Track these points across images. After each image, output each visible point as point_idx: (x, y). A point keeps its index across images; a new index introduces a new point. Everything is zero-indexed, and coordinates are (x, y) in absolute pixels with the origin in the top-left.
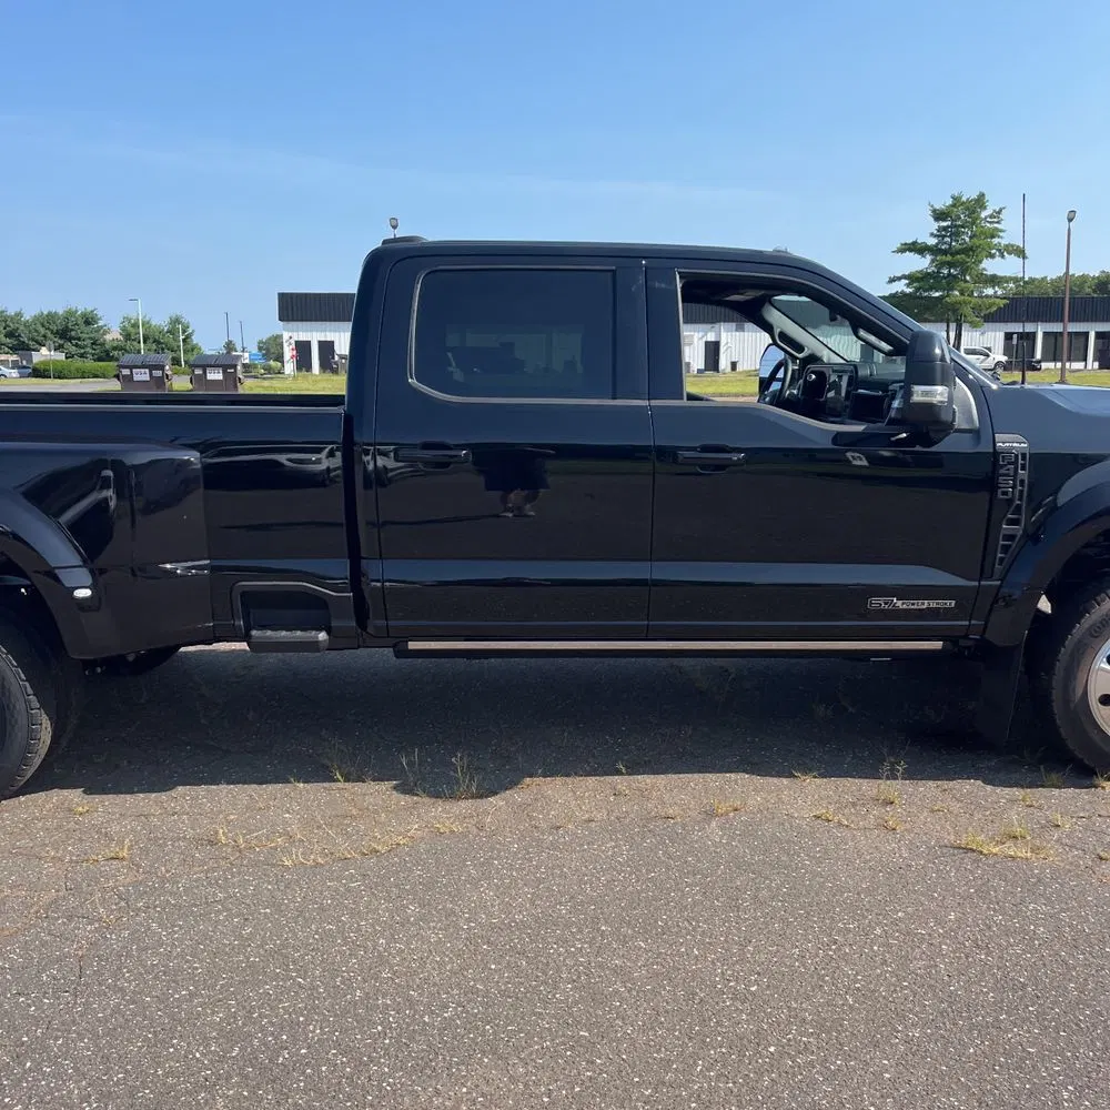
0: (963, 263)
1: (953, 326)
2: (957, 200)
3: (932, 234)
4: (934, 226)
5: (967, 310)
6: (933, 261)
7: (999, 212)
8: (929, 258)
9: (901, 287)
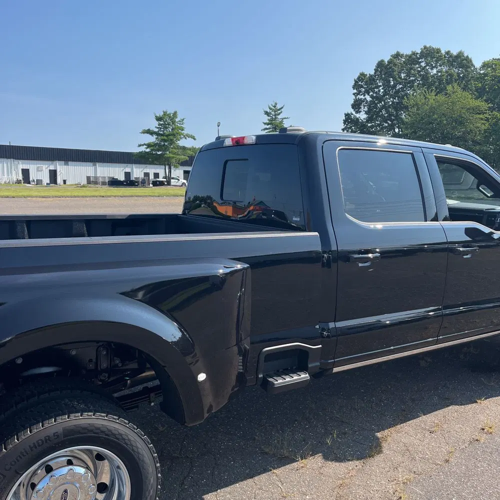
0: (171, 140)
1: (167, 167)
2: (165, 113)
3: (156, 127)
4: (156, 123)
5: (174, 161)
6: (156, 139)
7: (183, 120)
8: (155, 137)
9: (143, 149)
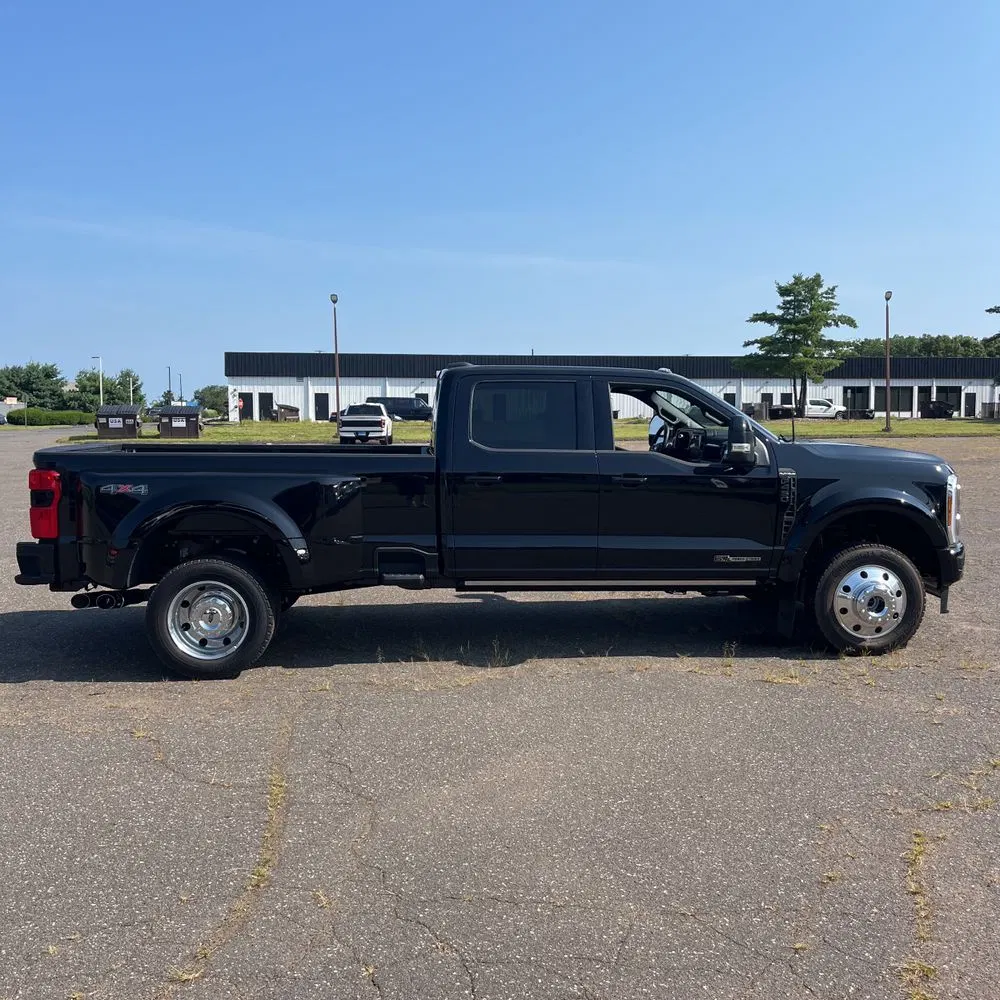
0: (805, 331)
1: (799, 381)
2: (798, 280)
3: (779, 307)
4: (780, 300)
5: (809, 369)
6: (780, 329)
7: (833, 289)
8: (777, 326)
9: (754, 349)
